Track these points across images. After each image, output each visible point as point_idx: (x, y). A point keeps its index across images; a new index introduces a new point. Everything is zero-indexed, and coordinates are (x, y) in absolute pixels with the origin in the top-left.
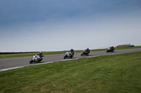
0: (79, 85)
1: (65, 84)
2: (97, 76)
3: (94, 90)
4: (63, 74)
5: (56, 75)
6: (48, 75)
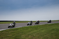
0: (45, 36)
1: (39, 35)
2: (53, 32)
3: (52, 38)
4: (38, 30)
5: (35, 31)
6: (32, 31)
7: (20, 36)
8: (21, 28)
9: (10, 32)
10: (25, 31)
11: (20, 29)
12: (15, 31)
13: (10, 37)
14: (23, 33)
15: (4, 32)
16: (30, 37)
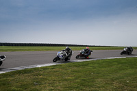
7: (92, 82)
8: (95, 63)
9: (69, 71)
10: (103, 69)
11: (91, 65)
12: (80, 68)
13: (71, 81)
14: (100, 75)
15: (57, 69)
16: (116, 84)
